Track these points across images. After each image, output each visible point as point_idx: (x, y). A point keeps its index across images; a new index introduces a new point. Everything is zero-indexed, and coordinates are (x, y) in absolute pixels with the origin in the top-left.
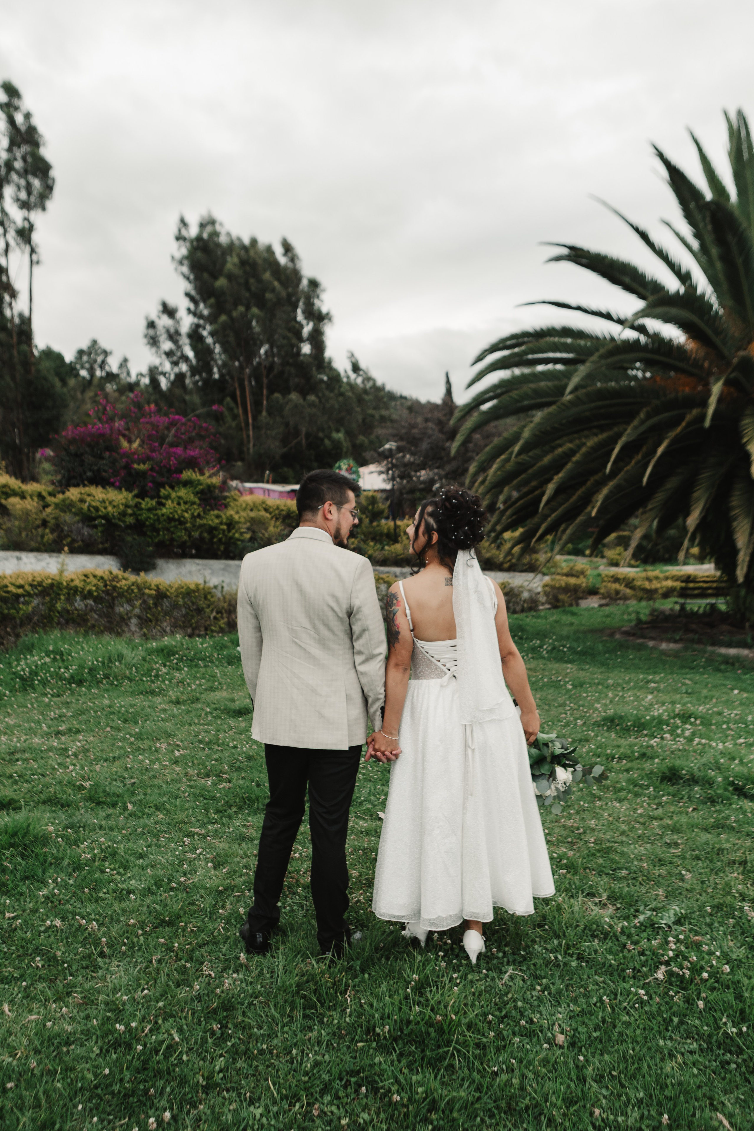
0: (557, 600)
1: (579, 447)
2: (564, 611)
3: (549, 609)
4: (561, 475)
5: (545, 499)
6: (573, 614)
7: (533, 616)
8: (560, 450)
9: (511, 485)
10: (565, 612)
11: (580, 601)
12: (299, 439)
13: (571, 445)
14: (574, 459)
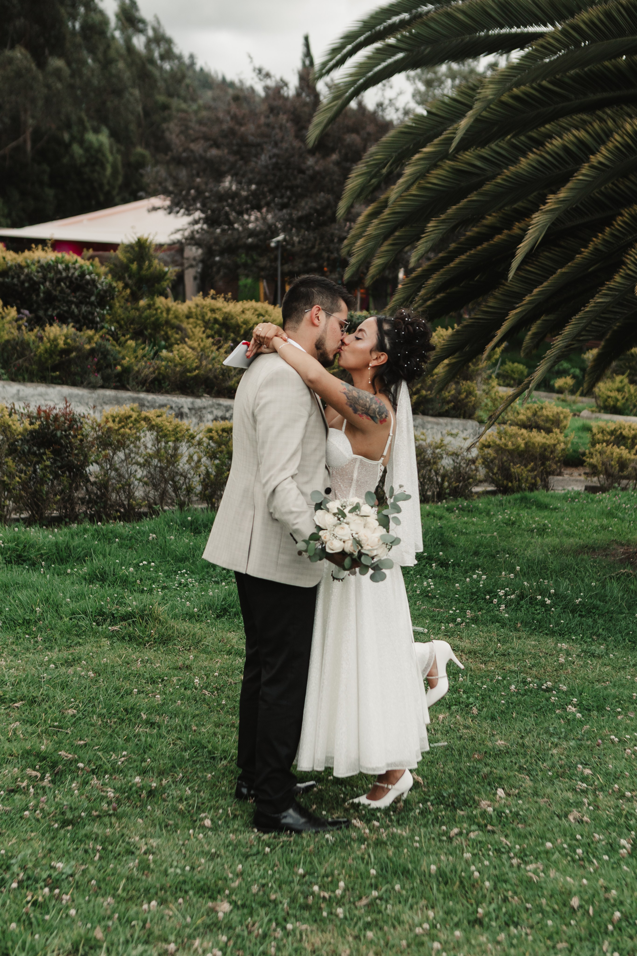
0: (509, 476)
1: (602, 138)
2: (524, 499)
3: (493, 493)
4: (562, 194)
5: (522, 249)
6: (542, 506)
7: (462, 509)
8: (555, 144)
9: (443, 217)
10: (525, 502)
11: (553, 480)
12: (21, 139)
13: (582, 134)
14: (594, 159)
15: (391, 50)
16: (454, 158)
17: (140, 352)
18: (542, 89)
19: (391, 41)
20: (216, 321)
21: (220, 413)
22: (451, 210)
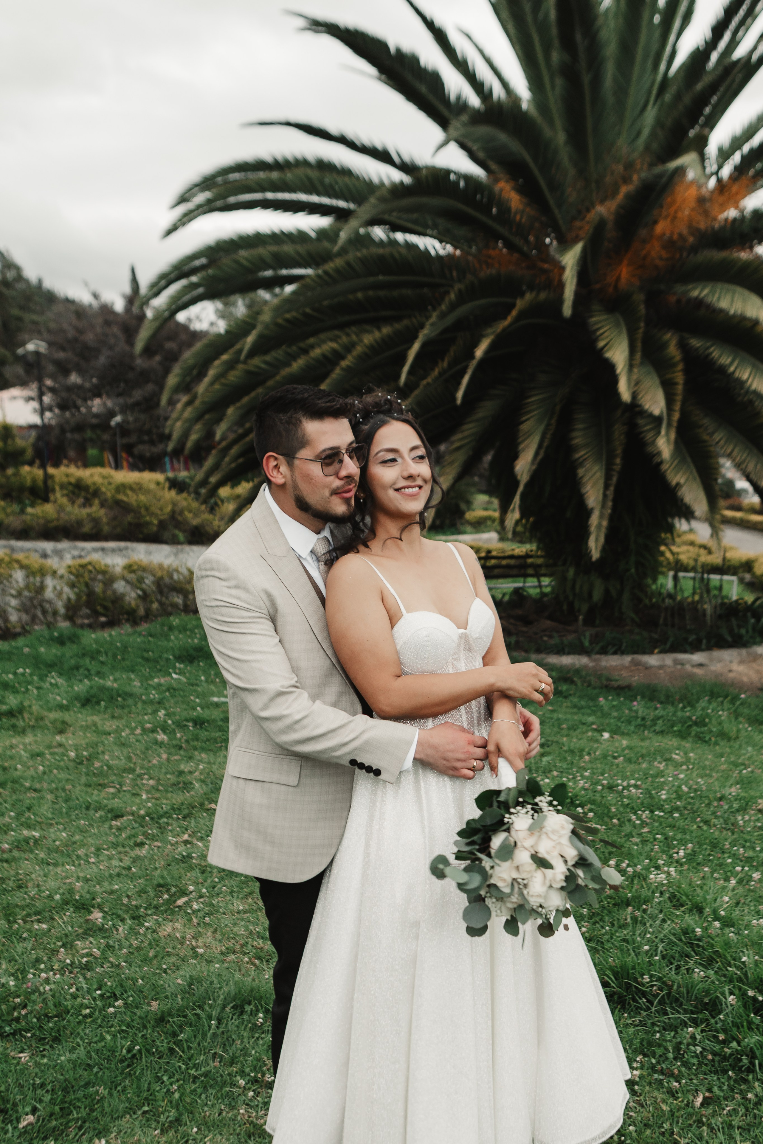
1: (349, 348)
8: (317, 352)
9: (238, 405)
13: (334, 345)
14: (344, 363)
15: (193, 286)
16: (245, 362)
17: (9, 510)
18: (305, 315)
19: (194, 279)
20: (70, 483)
21: (76, 553)
22: (245, 400)
